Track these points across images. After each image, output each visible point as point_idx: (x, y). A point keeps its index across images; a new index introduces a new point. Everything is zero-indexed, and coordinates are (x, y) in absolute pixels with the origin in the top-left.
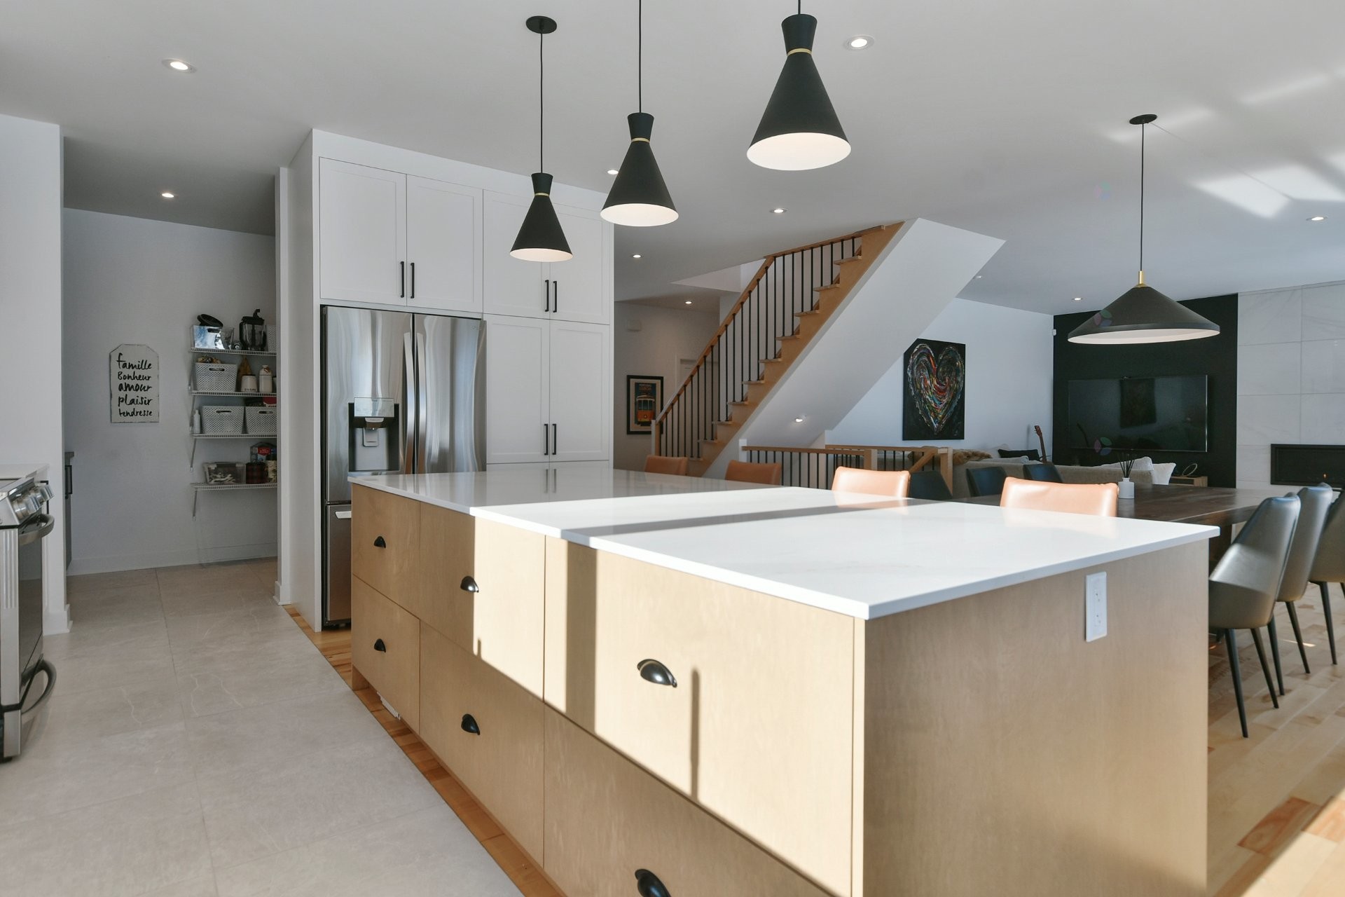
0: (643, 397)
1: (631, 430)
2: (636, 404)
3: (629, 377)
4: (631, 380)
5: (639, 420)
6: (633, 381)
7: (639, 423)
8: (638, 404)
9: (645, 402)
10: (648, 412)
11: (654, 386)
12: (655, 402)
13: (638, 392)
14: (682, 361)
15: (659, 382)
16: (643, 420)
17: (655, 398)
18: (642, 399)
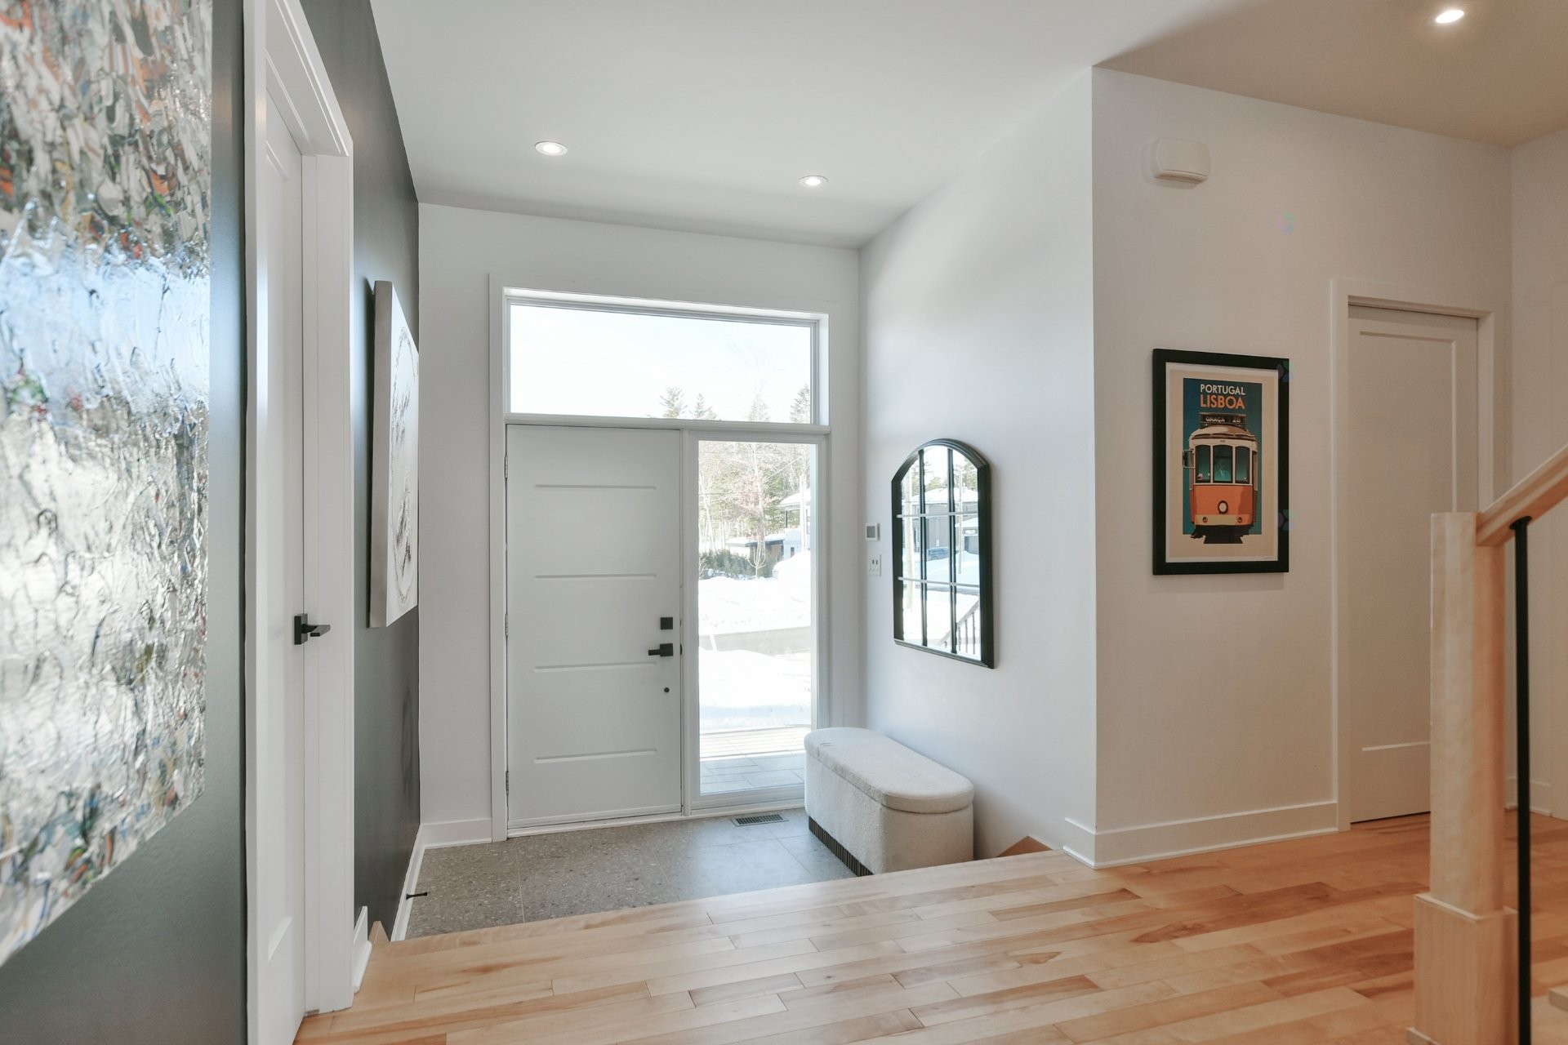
0: (1213, 435)
1: (1170, 558)
2: (1186, 458)
3: (1161, 358)
4: (1170, 367)
5: (1199, 521)
6: (1176, 373)
7: (1198, 532)
8: (1198, 459)
9: (1223, 453)
10: (1235, 493)
11: (1254, 391)
12: (1257, 454)
13: (1194, 417)
14: (1357, 306)
15: (1268, 379)
16: (1215, 520)
17: (1258, 440)
18: (1212, 443)
